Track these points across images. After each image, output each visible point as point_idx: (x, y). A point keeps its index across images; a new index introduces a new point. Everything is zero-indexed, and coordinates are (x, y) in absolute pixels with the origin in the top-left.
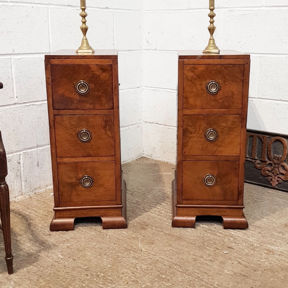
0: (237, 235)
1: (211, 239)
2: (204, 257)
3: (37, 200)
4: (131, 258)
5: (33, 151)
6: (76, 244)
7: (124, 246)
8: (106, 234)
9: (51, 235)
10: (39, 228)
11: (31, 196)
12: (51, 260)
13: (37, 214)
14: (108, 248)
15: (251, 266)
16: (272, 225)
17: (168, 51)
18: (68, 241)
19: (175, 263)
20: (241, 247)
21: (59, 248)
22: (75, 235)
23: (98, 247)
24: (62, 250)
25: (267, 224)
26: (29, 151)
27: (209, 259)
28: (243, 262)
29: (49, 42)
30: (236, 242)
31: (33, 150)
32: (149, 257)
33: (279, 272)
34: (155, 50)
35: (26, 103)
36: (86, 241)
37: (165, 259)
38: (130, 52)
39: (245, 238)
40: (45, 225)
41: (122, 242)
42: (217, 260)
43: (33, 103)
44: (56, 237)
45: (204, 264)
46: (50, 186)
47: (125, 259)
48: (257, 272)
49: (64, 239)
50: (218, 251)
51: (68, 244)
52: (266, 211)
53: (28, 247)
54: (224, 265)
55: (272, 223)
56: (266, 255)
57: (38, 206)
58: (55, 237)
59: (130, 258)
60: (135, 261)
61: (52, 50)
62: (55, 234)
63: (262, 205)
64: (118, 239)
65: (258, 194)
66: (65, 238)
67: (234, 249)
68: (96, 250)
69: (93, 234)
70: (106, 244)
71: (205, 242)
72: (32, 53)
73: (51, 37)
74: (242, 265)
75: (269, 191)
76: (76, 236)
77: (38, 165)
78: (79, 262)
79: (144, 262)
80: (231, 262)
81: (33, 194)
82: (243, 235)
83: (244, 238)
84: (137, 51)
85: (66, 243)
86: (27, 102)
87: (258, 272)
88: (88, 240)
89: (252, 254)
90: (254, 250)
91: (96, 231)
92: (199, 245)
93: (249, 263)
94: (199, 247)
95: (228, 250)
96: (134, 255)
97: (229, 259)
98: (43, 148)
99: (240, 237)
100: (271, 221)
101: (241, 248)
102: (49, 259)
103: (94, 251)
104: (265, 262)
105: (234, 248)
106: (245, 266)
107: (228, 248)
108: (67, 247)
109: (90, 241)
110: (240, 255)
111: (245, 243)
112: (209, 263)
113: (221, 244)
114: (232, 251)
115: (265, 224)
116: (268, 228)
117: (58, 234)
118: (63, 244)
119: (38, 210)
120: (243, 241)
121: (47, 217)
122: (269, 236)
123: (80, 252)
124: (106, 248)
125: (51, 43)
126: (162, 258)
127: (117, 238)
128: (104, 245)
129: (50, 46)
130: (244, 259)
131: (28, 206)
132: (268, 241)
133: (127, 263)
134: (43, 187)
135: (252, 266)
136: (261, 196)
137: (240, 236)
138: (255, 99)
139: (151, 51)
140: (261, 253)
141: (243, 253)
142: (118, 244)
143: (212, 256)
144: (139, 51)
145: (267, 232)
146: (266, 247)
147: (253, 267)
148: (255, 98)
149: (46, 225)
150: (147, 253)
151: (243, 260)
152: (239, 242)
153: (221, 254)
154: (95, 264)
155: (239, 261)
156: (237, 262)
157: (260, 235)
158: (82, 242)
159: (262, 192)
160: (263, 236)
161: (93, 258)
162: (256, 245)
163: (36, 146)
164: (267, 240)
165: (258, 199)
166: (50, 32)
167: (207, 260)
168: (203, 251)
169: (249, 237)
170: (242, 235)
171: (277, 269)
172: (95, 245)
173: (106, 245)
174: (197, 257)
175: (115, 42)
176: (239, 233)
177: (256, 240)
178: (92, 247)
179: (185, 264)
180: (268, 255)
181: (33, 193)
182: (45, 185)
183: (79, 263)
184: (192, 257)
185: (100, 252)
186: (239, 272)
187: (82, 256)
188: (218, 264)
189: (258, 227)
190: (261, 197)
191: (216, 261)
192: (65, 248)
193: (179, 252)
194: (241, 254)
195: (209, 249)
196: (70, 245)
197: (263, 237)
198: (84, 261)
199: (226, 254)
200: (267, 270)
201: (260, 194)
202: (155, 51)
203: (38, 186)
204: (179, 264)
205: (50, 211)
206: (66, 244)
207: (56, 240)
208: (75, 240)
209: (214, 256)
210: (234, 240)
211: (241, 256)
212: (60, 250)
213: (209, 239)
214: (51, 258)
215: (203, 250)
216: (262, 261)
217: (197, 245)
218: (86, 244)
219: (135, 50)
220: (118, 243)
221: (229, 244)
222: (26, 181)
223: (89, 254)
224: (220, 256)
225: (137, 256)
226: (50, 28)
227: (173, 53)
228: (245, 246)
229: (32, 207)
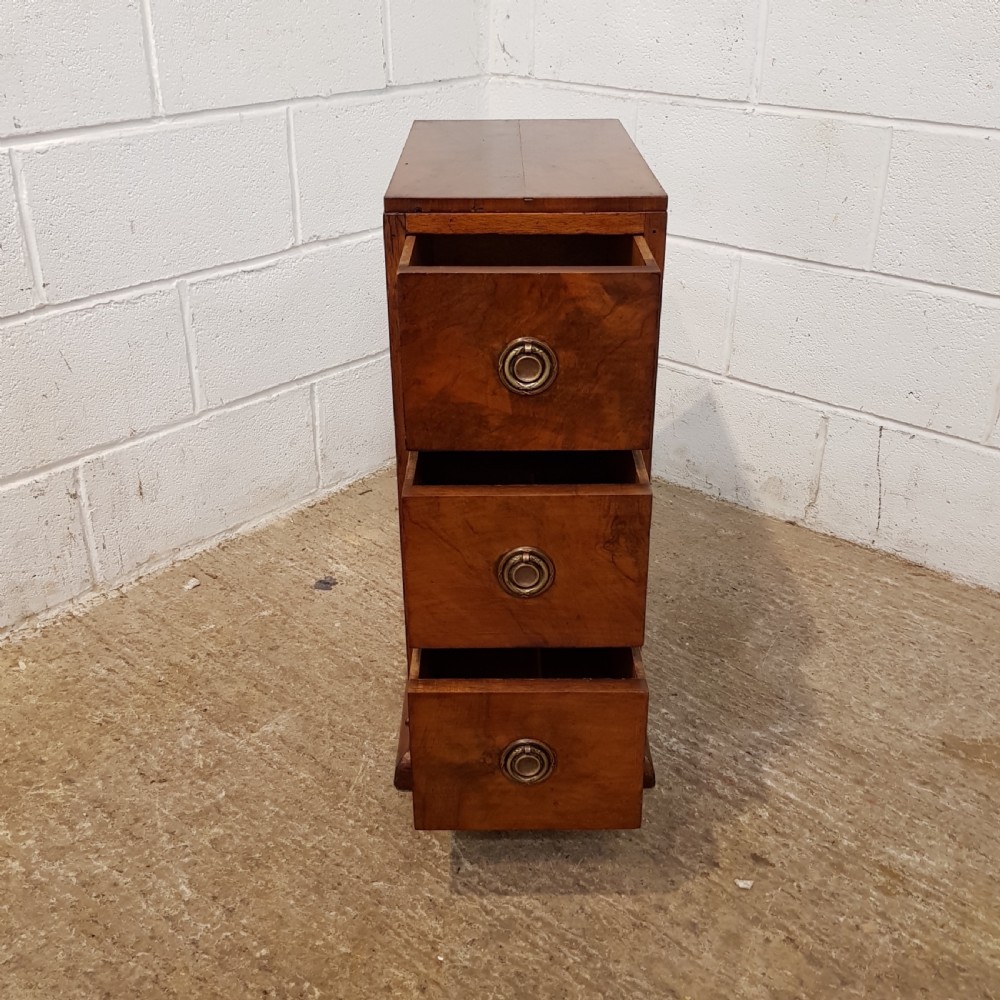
0: (781, 791)
1: (697, 814)
2: (671, 907)
3: (140, 611)
4: (422, 908)
5: (121, 453)
6: (242, 830)
7: (401, 843)
8: (347, 778)
9: (165, 781)
10: (132, 746)
11: (124, 590)
12: (152, 911)
13: (133, 678)
14: (348, 852)
15: (831, 958)
16: (898, 744)
17: (571, 86)
18: (219, 811)
19: (570, 936)
20: (795, 857)
21: (187, 846)
22: (245, 785)
23: (313, 847)
24: (195, 858)
25: (882, 737)
26: (105, 453)
27: (687, 916)
28: (803, 933)
29: (152, 81)
30: (781, 830)
31: (118, 449)
32: (482, 905)
33: (926, 990)
34: (526, 77)
35: (82, 299)
36: (277, 814)
37: (537, 913)
38: (444, 86)
39: (810, 806)
40: (151, 731)
41: (395, 823)
42: (715, 921)
43: (106, 300)
44: (183, 792)
45: (669, 944)
46: (187, 550)
47: (399, 912)
48: (853, 991)
49: (207, 803)
50: (719, 876)
51: (216, 830)
52: (876, 675)
53: (83, 842)
54: (739, 948)
55: (899, 731)
56: (882, 896)
57: (140, 637)
58: (178, 789)
59: (417, 908)
60: (433, 923)
61: (161, 109)
62: (179, 778)
63: (865, 643)
64: (384, 808)
65: (850, 594)
66: (211, 796)
67: (773, 865)
68: (308, 862)
69: (304, 780)
70: (342, 831)
71: (674, 829)
72: (87, 125)
73: (155, 61)
74: (800, 954)
75: (885, 579)
76: (246, 789)
77: (141, 494)
78: (244, 921)
79: (464, 929)
80: (760, 932)
81: (131, 583)
82: (801, 791)
83: (805, 808)
84: (469, 82)
85: (212, 823)
86: (82, 297)
87: (855, 988)
88: (282, 808)
89: (833, 895)
90: (839, 868)
91: (316, 763)
92: (653, 847)
93: (822, 940)
94: (653, 856)
95: (752, 871)
96: (431, 891)
97: (756, 921)
98: (154, 437)
99: (792, 801)
100: (894, 722)
101: (796, 862)
102: (144, 906)
103: (301, 868)
104: (880, 933)
105: (773, 858)
106: (811, 958)
107: (750, 863)
108: (211, 842)
109: (291, 818)
110: (791, 900)
111: (808, 834)
112: (687, 937)
113: (727, 839)
114: (764, 876)
115: (875, 738)
116: (887, 758)
117: (189, 777)
118: (202, 825)
119: (140, 656)
120: (802, 823)
121: (164, 692)
122: (891, 797)
123: (251, 868)
124: (341, 854)
125: (158, 84)
126: (525, 910)
127: (381, 802)
128: (336, 836)
129: (153, 94)
130: (806, 918)
131: (108, 637)
132: (887, 822)
133: (407, 937)
134: (163, 556)
135: (833, 955)
136: (859, 602)
137: (792, 796)
138: (862, 274)
139: (517, 81)
140: (865, 886)
141: (803, 886)
142: (384, 835)
143: (698, 904)
144: (475, 81)
145: (883, 779)
146: (881, 853)
147: (836, 962)
148: (863, 271)
149: (157, 730)
150: (475, 880)
151: (802, 927)
152: (788, 831)
153: (729, 890)
154: (296, 935)
155: (788, 931)
156: (783, 935)
157: (860, 791)
158: (264, 820)
159: (862, 584)
160: (870, 797)
161: (292, 907)
162: (846, 842)
163: (128, 436)
164: (884, 820)
165: (850, 616)
166: (153, 42)
167: (678, 925)
168: (665, 874)
169: (822, 804)
170: (799, 793)
171: (921, 971)
172: (305, 837)
173: (342, 837)
174: (646, 909)
175: (391, 57)
176: (789, 781)
177: (846, 819)
178: (294, 846)
179: (605, 942)
180: (887, 893)
181: (133, 580)
182: (169, 550)
183: (244, 927)
184: (628, 906)
185: (319, 870)
186: (790, 988)
187: (259, 894)
188: (717, 944)
189: (853, 751)
190: (860, 606)
191: (712, 931)
192: (206, 847)
193: (585, 880)
194: (797, 895)
195: (689, 863)
196: (222, 832)
197: (870, 802)
198: (261, 919)
199: (744, 894)
200: (886, 980)
201: (858, 594)
202: (527, 81)
203: (146, 556)
204: (584, 943)
205: (176, 665)
206: (211, 827)
207: (179, 809)
208: (241, 807)
209: (703, 901)
210: (772, 817)
211: (796, 906)
212: (186, 860)
213: (688, 814)
214: (152, 897)
215: (666, 868)
216: (868, 927)
217: (646, 847)
218: (275, 828)
219: (459, 78)
220: (381, 829)
221: (756, 840)
222: (104, 547)
223: (281, 881)
224: (723, 902)
225: (441, 900)
226: (151, 27)
227: (588, 93)
228: (809, 848)
229: (121, 642)
